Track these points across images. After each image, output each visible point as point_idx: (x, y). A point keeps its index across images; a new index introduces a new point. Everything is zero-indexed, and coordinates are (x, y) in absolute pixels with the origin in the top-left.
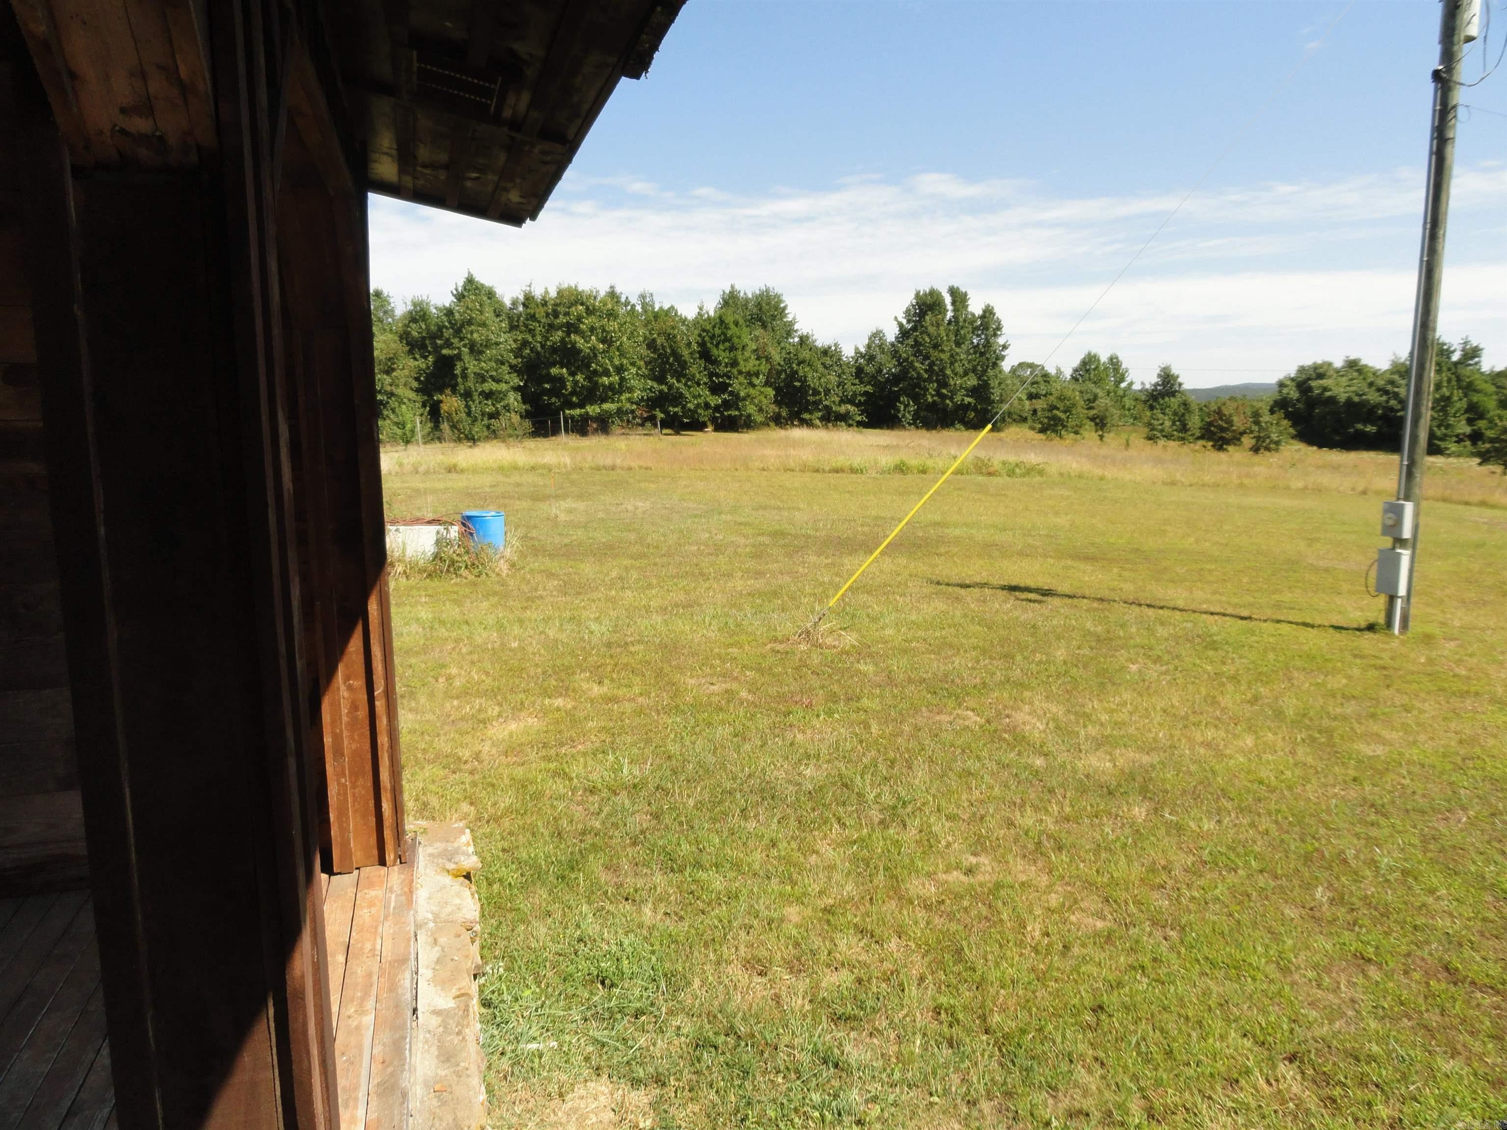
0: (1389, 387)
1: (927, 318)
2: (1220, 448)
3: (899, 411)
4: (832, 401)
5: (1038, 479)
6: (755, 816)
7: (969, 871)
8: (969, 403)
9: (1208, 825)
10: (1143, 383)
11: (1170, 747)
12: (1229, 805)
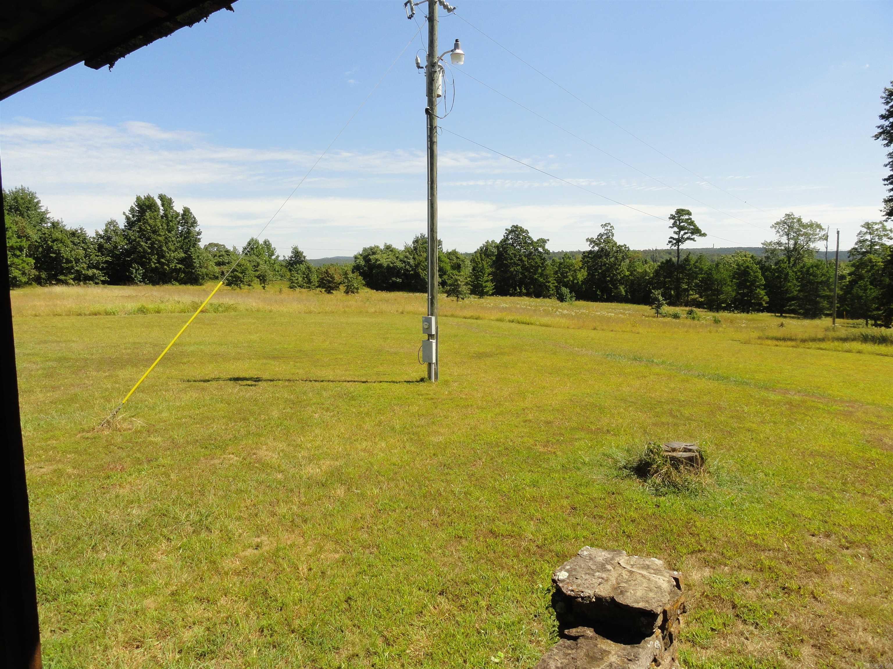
0: (405, 259)
1: (147, 214)
2: (329, 292)
3: (132, 273)
4: (81, 267)
5: (233, 313)
6: (103, 549)
7: (257, 547)
8: (180, 268)
9: (376, 491)
10: (284, 256)
11: (347, 455)
12: (382, 479)
